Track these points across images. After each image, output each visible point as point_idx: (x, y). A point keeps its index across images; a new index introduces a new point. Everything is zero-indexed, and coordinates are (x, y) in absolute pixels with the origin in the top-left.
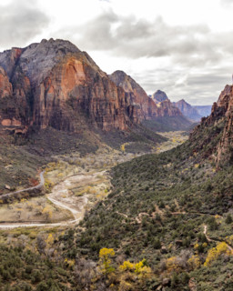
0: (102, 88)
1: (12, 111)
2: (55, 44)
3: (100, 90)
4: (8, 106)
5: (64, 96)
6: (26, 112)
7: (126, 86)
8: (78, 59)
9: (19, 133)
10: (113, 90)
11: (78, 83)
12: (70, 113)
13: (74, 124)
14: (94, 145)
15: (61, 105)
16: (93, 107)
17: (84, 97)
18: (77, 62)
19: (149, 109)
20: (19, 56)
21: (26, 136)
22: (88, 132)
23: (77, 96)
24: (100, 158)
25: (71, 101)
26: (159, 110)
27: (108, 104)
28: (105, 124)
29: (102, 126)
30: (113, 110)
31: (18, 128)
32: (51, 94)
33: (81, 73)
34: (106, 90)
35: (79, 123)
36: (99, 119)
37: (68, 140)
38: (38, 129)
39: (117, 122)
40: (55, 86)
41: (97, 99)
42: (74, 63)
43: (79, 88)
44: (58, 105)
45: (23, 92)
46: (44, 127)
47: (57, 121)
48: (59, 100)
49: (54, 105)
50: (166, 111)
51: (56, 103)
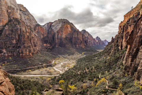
0: (77, 34)
1: (47, 41)
2: (62, 20)
3: (76, 35)
4: (46, 39)
5: (64, 36)
6: (52, 41)
7: (86, 35)
8: (69, 25)
9: (49, 48)
10: (80, 35)
11: (69, 32)
12: (66, 42)
13: (67, 46)
14: (73, 52)
15: (63, 39)
16: (73, 40)
17: (70, 37)
18: (68, 25)
19: (94, 43)
20: (51, 25)
21: (51, 49)
22: (72, 48)
23: (68, 37)
24: (74, 56)
25: (66, 38)
26: (97, 43)
27: (78, 39)
28: (77, 46)
29: (76, 46)
30: (80, 41)
31: (49, 47)
32: (59, 35)
33: (70, 29)
34: (78, 35)
35: (69, 45)
36: (75, 44)
37: (65, 51)
38: (55, 47)
39: (81, 45)
40: (61, 33)
41: (75, 38)
42: (67, 26)
43: (69, 34)
44: (62, 39)
45: (51, 35)
46: (57, 46)
47: (61, 44)
48: (62, 38)
49: (60, 39)
50: (100, 43)
51: (61, 38)
